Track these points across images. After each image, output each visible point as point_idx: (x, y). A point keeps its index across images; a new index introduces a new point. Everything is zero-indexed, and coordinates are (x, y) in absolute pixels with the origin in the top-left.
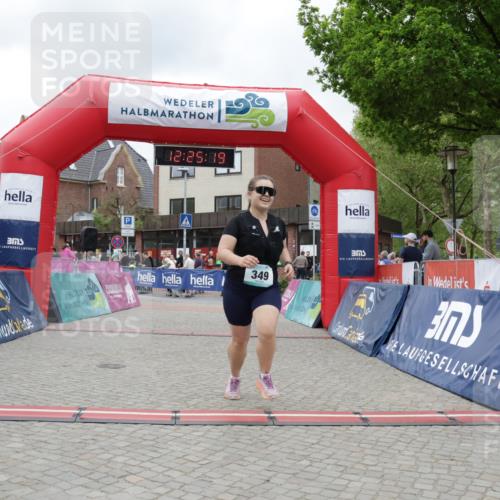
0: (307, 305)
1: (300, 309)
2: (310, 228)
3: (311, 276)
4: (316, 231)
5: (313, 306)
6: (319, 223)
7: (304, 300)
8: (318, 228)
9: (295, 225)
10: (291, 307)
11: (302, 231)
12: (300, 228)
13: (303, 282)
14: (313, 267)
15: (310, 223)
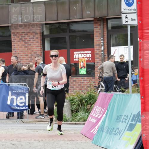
0: (122, 126)
1: (113, 131)
2: (124, 23)
3: (126, 87)
4: (132, 27)
5: (131, 128)
6: (135, 16)
7: (118, 119)
8: (135, 23)
9: (103, 20)
10: (101, 129)
11: (113, 28)
12: (110, 24)
13: (116, 96)
14: (129, 75)
15: (124, 16)
